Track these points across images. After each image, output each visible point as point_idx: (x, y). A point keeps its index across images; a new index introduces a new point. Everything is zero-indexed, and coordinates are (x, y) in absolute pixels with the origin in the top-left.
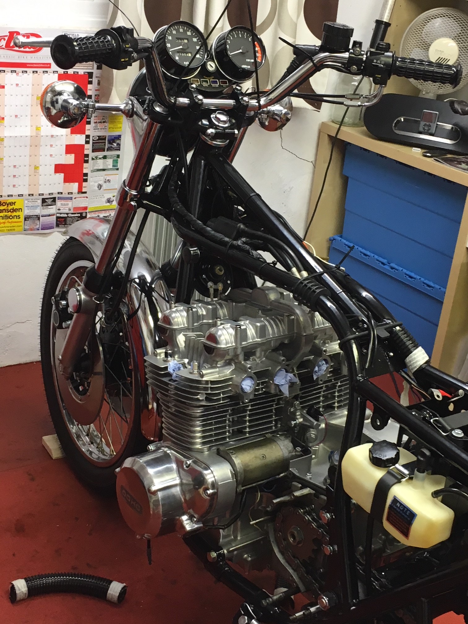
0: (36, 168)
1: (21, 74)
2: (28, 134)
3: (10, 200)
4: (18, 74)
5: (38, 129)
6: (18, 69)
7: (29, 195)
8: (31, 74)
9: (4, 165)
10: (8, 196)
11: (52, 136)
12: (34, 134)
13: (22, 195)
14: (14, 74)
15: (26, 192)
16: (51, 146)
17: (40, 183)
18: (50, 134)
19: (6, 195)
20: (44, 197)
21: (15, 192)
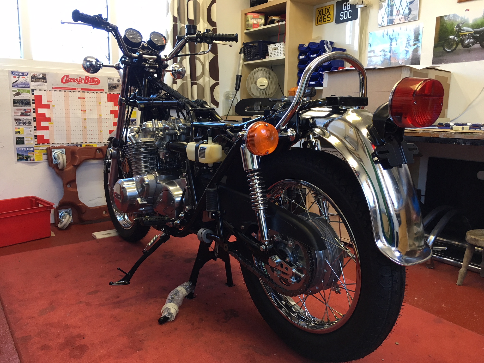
0: (101, 131)
1: (91, 93)
2: (96, 117)
3: (91, 144)
4: (90, 93)
5: (100, 115)
6: (90, 91)
7: (99, 142)
8: (96, 93)
9: (87, 129)
10: (90, 143)
11: (107, 118)
12: (99, 117)
13: (96, 142)
14: (89, 93)
15: (97, 141)
16: (107, 122)
17: (103, 137)
18: (106, 117)
19: (89, 142)
20: (105, 143)
21: (93, 141)
